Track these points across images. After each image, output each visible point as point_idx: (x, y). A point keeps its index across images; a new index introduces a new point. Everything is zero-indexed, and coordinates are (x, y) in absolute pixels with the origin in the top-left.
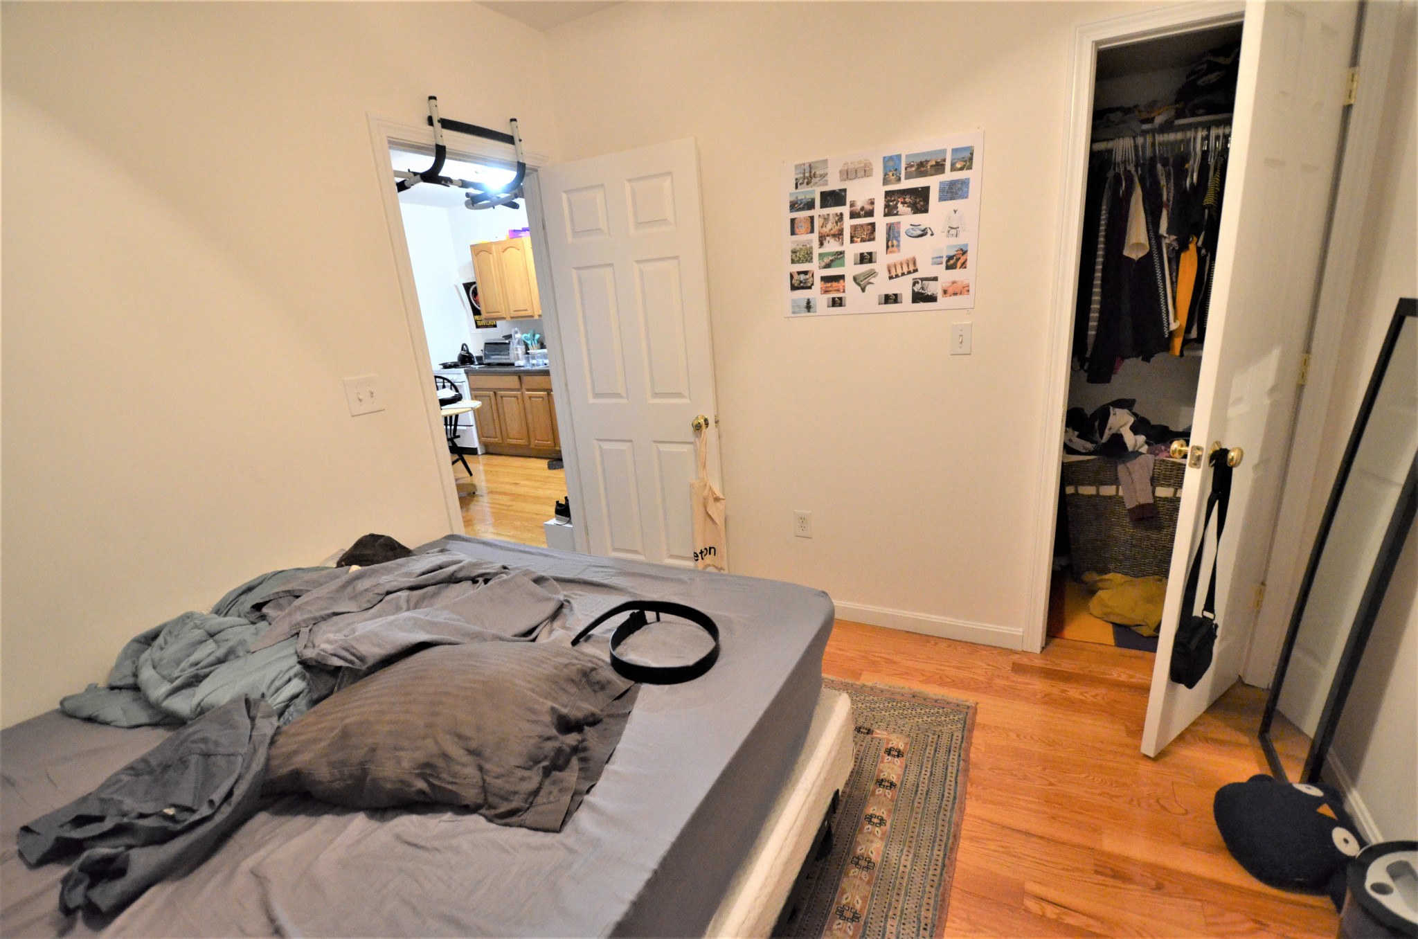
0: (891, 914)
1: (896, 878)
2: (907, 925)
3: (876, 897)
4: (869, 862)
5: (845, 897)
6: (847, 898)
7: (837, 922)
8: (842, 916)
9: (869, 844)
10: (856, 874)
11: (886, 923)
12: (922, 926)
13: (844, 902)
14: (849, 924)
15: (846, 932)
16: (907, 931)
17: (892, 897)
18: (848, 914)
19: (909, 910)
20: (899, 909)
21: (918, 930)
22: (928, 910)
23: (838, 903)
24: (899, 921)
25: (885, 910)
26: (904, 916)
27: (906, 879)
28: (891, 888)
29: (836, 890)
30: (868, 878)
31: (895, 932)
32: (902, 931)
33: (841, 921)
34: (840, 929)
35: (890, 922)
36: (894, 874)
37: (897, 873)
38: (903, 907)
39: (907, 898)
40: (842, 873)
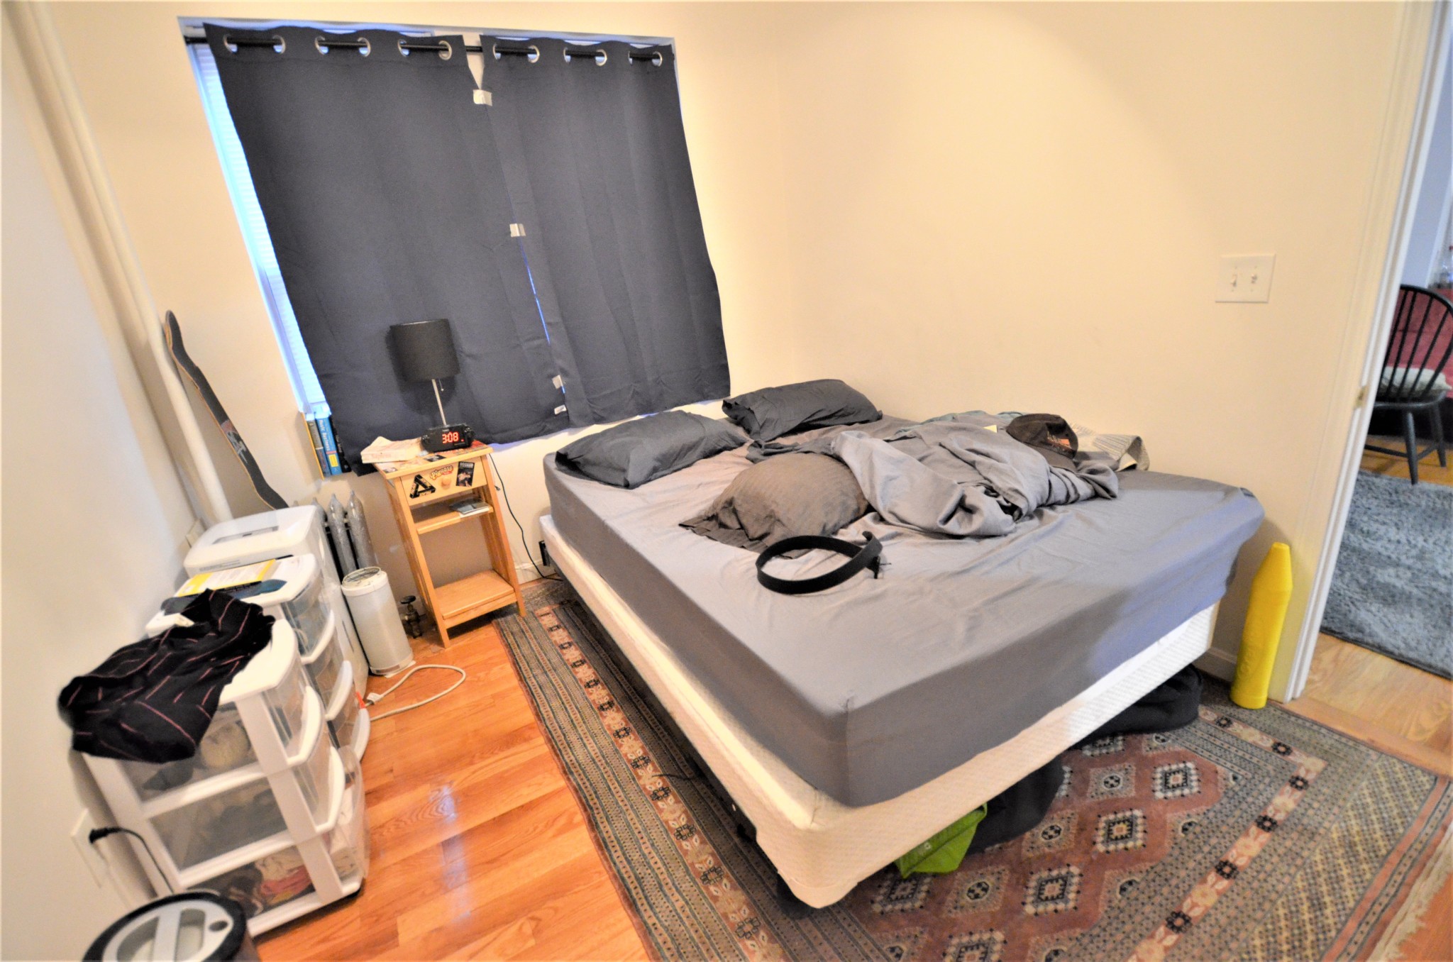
0: (687, 909)
1: (712, 944)
2: (668, 913)
3: (709, 909)
4: (745, 934)
5: (729, 885)
6: (726, 885)
7: (712, 862)
8: (714, 870)
9: (764, 951)
10: (742, 912)
11: (683, 897)
12: (658, 925)
13: (725, 881)
14: (704, 870)
15: (701, 863)
16: (664, 908)
17: (699, 923)
18: (712, 876)
19: (677, 926)
20: (685, 919)
21: (658, 918)
22: (665, 943)
23: (727, 877)
24: (676, 910)
25: (693, 907)
26: (676, 917)
27: (704, 952)
28: (707, 930)
29: (740, 884)
30: (731, 919)
31: (671, 897)
32: (667, 904)
33: (711, 866)
34: (706, 860)
35: (682, 902)
36: (717, 947)
37: (715, 950)
38: (684, 924)
39: (688, 936)
40: (753, 904)
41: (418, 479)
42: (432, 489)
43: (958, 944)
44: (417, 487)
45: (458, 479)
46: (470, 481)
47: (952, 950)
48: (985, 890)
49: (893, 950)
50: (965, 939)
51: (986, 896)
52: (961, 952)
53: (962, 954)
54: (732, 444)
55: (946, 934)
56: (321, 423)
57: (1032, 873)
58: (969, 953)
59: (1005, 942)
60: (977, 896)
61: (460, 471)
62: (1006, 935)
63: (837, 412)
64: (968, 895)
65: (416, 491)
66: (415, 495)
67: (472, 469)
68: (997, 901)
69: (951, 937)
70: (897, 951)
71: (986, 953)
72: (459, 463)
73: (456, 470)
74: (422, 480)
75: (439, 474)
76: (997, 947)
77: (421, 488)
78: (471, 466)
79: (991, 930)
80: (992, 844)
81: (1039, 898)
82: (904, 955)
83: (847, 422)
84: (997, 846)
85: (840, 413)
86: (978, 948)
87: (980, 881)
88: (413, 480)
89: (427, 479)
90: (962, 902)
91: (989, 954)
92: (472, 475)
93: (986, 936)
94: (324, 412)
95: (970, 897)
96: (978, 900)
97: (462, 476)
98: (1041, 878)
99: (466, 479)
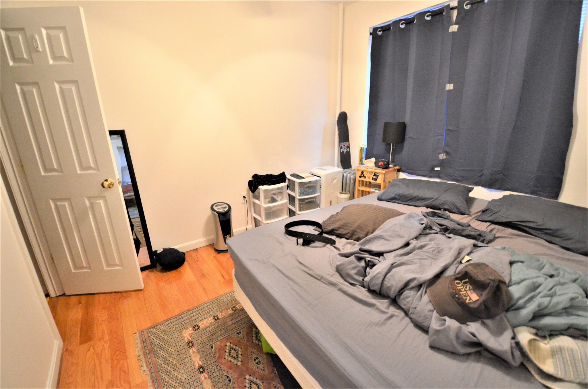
41: (362, 172)
42: (365, 177)
43: (239, 350)
44: (361, 175)
45: (373, 177)
46: (376, 180)
47: (237, 348)
48: (257, 363)
49: (240, 332)
50: (240, 353)
51: (255, 363)
52: (236, 350)
53: (235, 351)
54: (455, 210)
55: (242, 347)
56: (364, 148)
57: (263, 382)
58: (235, 353)
59: (237, 365)
60: (255, 360)
61: (375, 175)
62: (239, 366)
63: (546, 229)
64: (256, 357)
65: (361, 176)
66: (360, 177)
67: (378, 176)
68: (252, 366)
69: (241, 348)
70: (239, 334)
71: (234, 358)
72: (375, 172)
73: (373, 174)
74: (363, 173)
75: (368, 173)
76: (235, 362)
77: (362, 176)
78: (378, 175)
79: (242, 362)
80: (277, 370)
81: (251, 382)
82: (238, 335)
83: (549, 240)
84: (277, 373)
85: (547, 231)
86: (236, 356)
87: (261, 362)
88: (361, 172)
89: (365, 173)
90: (253, 355)
91: (233, 359)
92: (377, 178)
93: (240, 359)
94: (365, 146)
95: (255, 357)
96: (253, 360)
97: (374, 177)
98: (260, 385)
99: (375, 178)
